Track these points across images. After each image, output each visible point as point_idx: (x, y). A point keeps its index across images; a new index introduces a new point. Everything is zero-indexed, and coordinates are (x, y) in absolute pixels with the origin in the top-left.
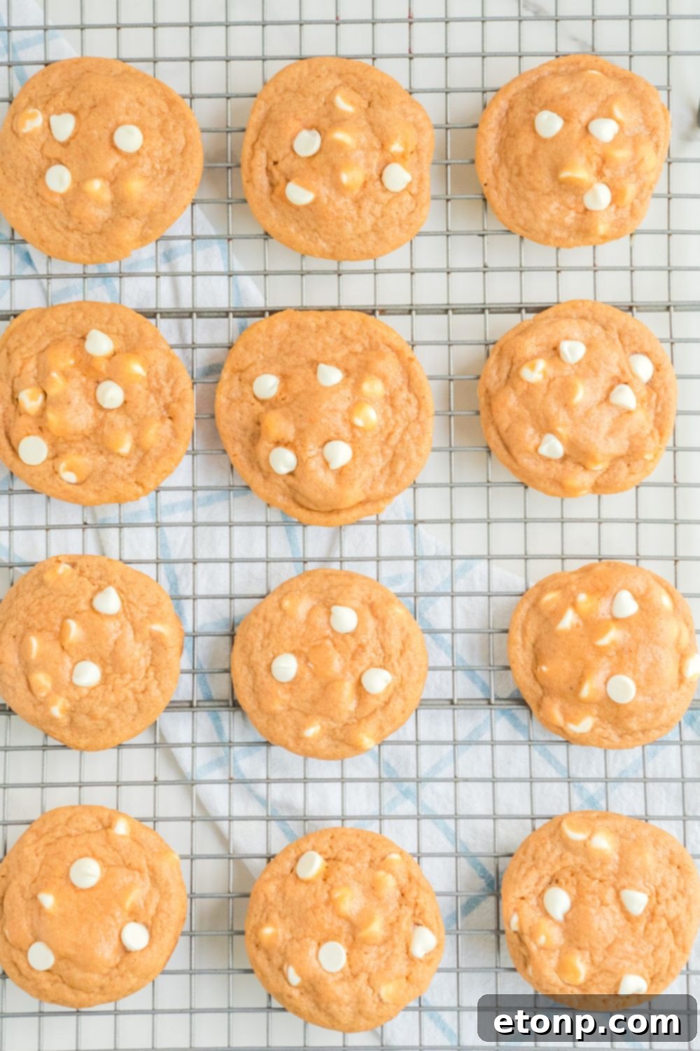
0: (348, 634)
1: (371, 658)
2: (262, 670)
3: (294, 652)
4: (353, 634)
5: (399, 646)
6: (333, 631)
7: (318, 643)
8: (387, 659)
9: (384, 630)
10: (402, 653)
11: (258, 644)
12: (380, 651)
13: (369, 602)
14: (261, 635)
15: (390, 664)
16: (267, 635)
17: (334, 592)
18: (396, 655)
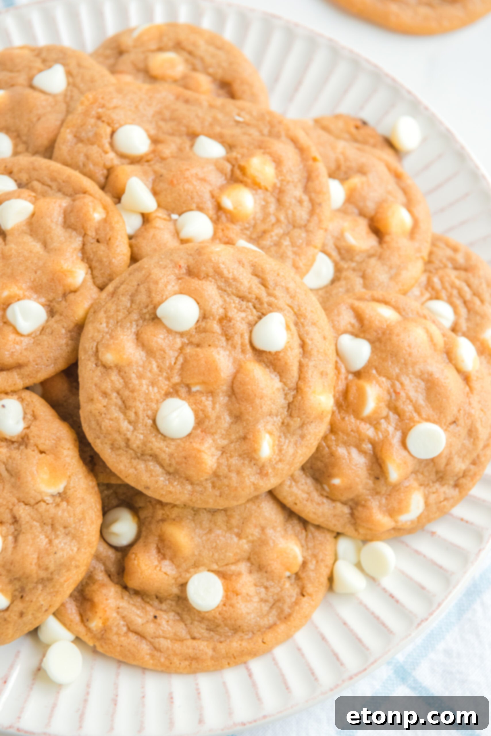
0: (198, 321)
1: (243, 319)
2: (157, 444)
3: (167, 395)
4: (204, 316)
5: (256, 281)
6: (182, 334)
7: (181, 360)
8: (258, 306)
9: (226, 281)
10: (264, 284)
11: (125, 425)
12: (244, 303)
13: (184, 271)
14: (116, 413)
15: (265, 305)
16: (125, 407)
17: (142, 297)
18: (262, 293)
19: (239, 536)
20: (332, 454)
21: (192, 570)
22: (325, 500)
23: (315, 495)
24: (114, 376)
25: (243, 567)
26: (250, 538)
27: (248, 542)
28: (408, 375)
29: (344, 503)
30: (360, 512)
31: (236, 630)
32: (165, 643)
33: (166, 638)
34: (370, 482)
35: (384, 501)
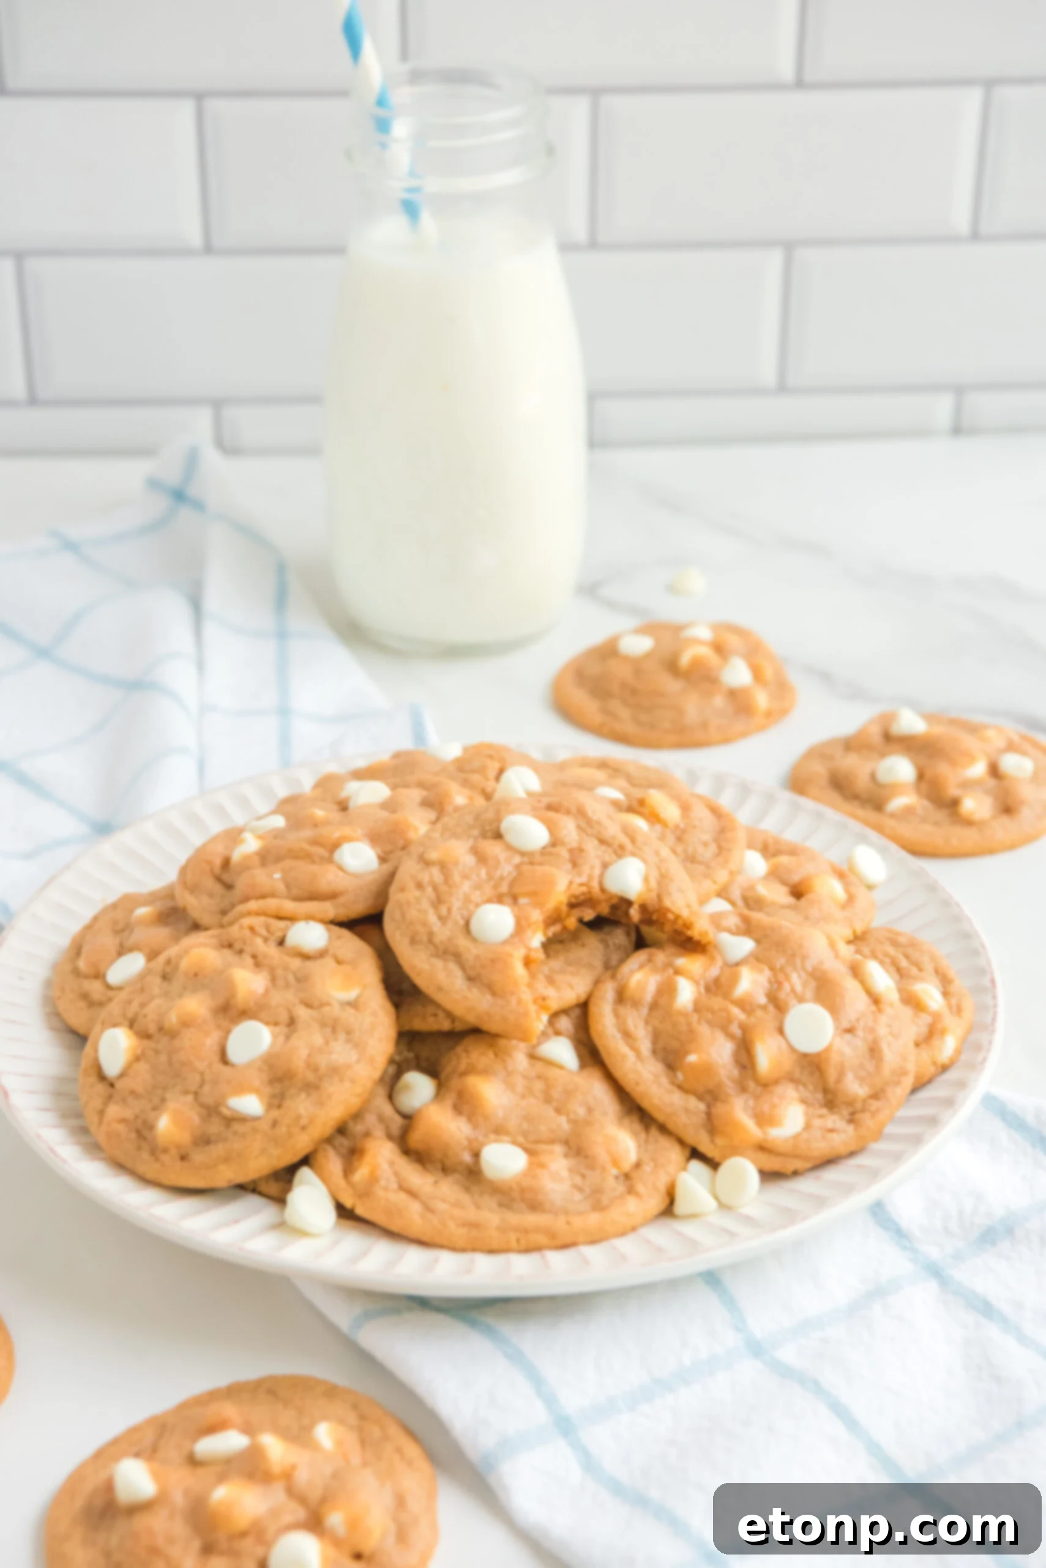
19: (558, 1111)
20: (691, 1031)
21: (492, 1137)
22: (675, 1089)
23: (664, 1080)
24: (435, 872)
25: (559, 1149)
26: (572, 1116)
27: (569, 1121)
28: (795, 969)
29: (700, 1098)
30: (719, 1109)
31: (535, 1206)
32: (441, 1206)
33: (444, 1201)
34: (736, 1073)
35: (751, 1103)
